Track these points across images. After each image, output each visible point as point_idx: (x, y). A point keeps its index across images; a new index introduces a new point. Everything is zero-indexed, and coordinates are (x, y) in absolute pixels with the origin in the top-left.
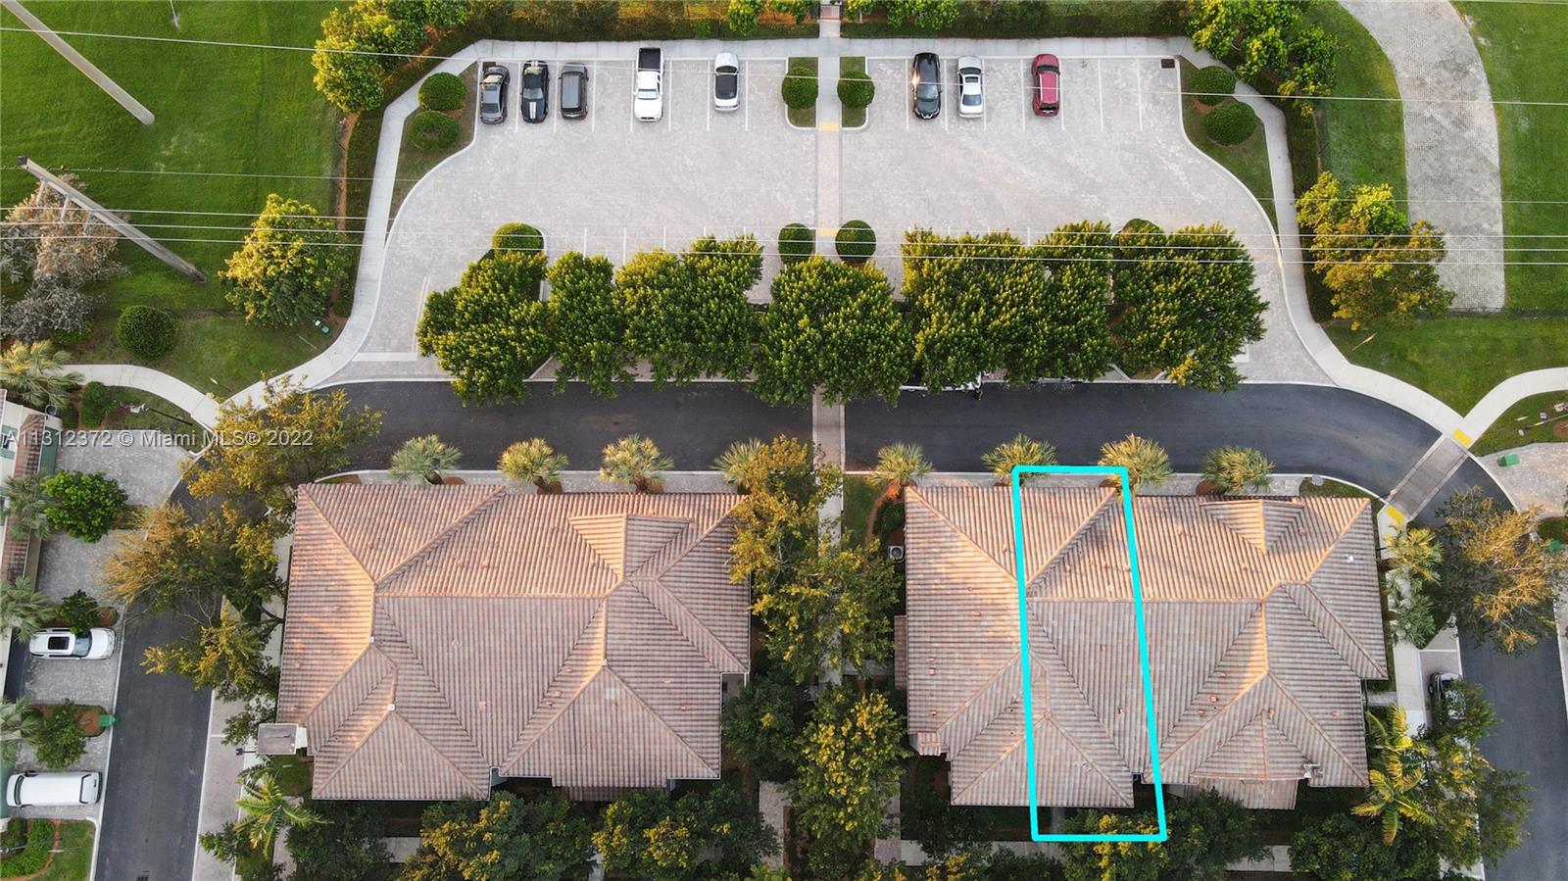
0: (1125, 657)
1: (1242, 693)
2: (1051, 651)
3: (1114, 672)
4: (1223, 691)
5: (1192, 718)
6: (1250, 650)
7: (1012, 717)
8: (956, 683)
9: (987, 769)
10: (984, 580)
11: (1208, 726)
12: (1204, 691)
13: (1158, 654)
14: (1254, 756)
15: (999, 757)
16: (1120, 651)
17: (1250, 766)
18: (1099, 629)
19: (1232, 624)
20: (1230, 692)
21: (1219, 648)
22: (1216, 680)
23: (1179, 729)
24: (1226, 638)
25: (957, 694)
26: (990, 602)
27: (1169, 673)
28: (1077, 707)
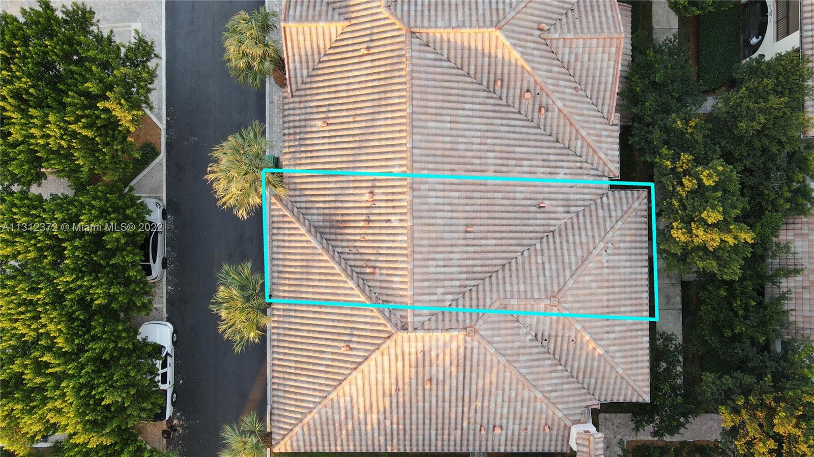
0: (479, 201)
1: (521, 62)
2: (474, 295)
3: (496, 215)
4: (519, 83)
5: (549, 121)
6: (470, 49)
7: (553, 340)
8: (512, 404)
9: (612, 367)
10: (387, 375)
11: (560, 104)
12: (517, 106)
13: (475, 161)
14: (594, 50)
15: (600, 355)
16: (472, 208)
17: (606, 56)
18: (446, 235)
19: (438, 70)
20: (519, 76)
21: (467, 86)
22: (505, 91)
23: (560, 136)
24: (455, 78)
25: (525, 404)
26: (413, 370)
27: (497, 148)
28: (540, 261)
